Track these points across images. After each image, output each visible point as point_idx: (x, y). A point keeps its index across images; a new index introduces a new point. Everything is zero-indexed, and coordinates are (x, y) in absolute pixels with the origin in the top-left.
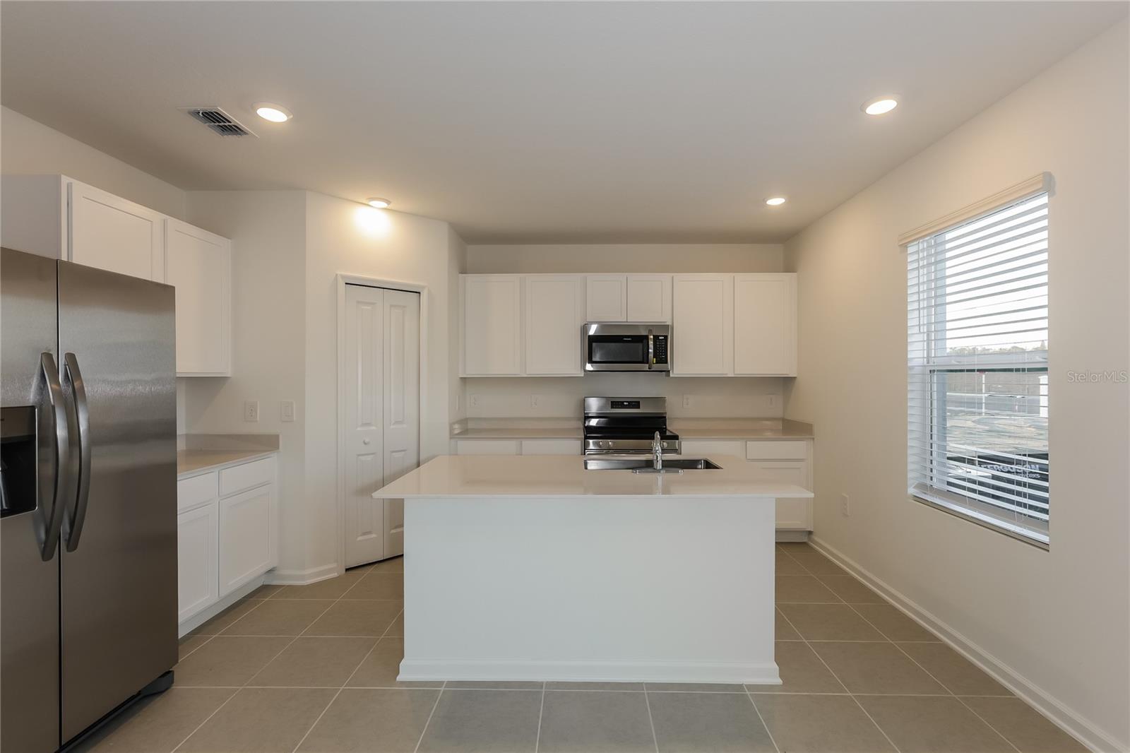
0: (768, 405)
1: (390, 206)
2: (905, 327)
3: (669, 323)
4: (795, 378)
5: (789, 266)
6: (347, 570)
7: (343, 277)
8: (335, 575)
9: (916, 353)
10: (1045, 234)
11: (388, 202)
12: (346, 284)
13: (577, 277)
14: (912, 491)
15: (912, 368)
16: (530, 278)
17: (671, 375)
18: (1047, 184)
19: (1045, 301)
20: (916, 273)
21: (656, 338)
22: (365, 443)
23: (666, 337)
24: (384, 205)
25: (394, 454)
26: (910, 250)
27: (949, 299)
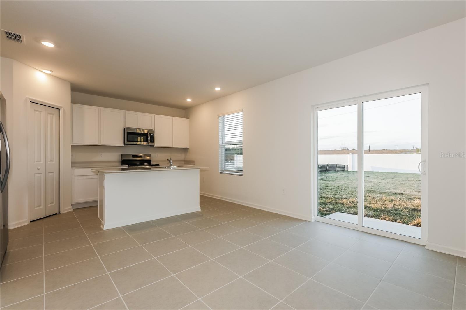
0: (181, 156)
1: (53, 74)
2: (219, 135)
3: (154, 130)
4: (189, 148)
5: (187, 116)
6: (31, 222)
7: (30, 99)
8: (27, 223)
9: (220, 141)
10: (242, 120)
11: (52, 72)
12: (30, 102)
13: (122, 111)
14: (220, 171)
15: (220, 144)
16: (103, 109)
17: (154, 147)
18: (243, 111)
19: (242, 132)
20: (221, 123)
21: (150, 134)
22: (38, 169)
23: (153, 134)
24: (50, 72)
25: (49, 174)
26: (219, 118)
27: (226, 130)
